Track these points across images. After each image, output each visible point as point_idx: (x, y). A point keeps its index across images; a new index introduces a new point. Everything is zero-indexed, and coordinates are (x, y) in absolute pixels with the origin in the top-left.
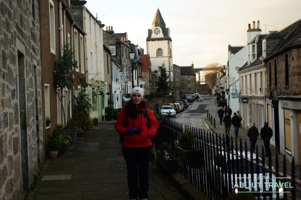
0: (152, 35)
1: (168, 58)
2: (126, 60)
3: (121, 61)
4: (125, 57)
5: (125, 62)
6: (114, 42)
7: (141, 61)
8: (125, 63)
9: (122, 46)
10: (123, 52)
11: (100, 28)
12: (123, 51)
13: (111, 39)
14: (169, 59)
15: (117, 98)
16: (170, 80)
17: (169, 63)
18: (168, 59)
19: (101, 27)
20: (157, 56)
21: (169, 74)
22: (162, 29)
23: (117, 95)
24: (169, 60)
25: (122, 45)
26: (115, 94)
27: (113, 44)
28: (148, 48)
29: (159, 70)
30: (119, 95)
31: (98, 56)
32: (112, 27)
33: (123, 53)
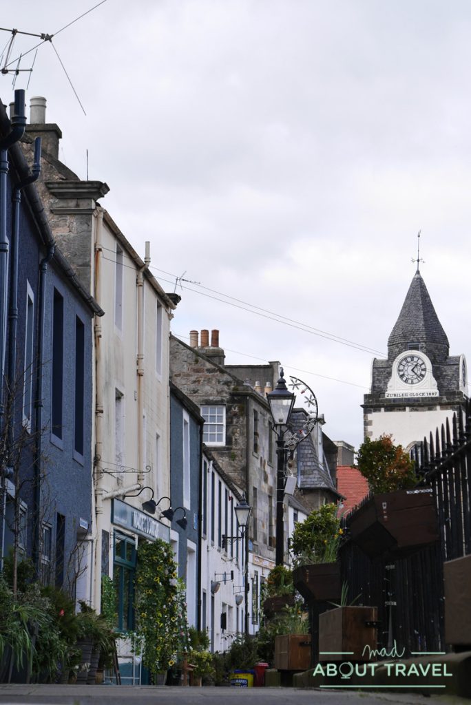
0: (389, 385)
2: (268, 469)
3: (245, 470)
4: (266, 458)
5: (266, 480)
6: (219, 393)
7: (336, 486)
8: (263, 483)
9: (255, 412)
10: (256, 434)
11: (159, 306)
12: (259, 431)
13: (209, 381)
15: (223, 616)
19: (163, 305)
23: (224, 605)
25: (253, 406)
26: (213, 598)
27: (219, 398)
30: (234, 610)
31: (144, 412)
32: (216, 333)
33: (255, 440)
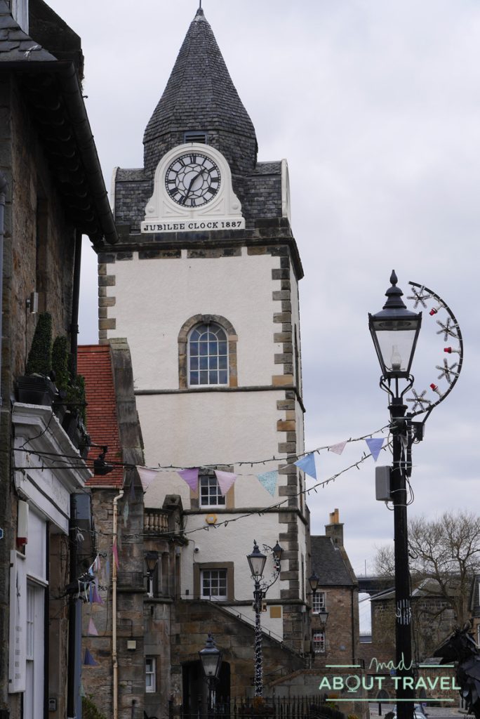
0: (148, 208)
1: (281, 395)
14: (286, 406)
16: (294, 582)
17: (283, 437)
18: (281, 406)
20: (183, 380)
21: (282, 536)
22: (234, 168)
24: (283, 415)
28: (111, 313)
29: (194, 502)
